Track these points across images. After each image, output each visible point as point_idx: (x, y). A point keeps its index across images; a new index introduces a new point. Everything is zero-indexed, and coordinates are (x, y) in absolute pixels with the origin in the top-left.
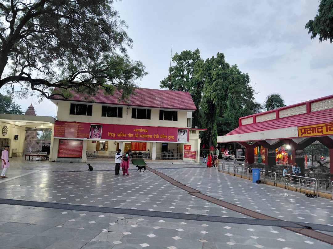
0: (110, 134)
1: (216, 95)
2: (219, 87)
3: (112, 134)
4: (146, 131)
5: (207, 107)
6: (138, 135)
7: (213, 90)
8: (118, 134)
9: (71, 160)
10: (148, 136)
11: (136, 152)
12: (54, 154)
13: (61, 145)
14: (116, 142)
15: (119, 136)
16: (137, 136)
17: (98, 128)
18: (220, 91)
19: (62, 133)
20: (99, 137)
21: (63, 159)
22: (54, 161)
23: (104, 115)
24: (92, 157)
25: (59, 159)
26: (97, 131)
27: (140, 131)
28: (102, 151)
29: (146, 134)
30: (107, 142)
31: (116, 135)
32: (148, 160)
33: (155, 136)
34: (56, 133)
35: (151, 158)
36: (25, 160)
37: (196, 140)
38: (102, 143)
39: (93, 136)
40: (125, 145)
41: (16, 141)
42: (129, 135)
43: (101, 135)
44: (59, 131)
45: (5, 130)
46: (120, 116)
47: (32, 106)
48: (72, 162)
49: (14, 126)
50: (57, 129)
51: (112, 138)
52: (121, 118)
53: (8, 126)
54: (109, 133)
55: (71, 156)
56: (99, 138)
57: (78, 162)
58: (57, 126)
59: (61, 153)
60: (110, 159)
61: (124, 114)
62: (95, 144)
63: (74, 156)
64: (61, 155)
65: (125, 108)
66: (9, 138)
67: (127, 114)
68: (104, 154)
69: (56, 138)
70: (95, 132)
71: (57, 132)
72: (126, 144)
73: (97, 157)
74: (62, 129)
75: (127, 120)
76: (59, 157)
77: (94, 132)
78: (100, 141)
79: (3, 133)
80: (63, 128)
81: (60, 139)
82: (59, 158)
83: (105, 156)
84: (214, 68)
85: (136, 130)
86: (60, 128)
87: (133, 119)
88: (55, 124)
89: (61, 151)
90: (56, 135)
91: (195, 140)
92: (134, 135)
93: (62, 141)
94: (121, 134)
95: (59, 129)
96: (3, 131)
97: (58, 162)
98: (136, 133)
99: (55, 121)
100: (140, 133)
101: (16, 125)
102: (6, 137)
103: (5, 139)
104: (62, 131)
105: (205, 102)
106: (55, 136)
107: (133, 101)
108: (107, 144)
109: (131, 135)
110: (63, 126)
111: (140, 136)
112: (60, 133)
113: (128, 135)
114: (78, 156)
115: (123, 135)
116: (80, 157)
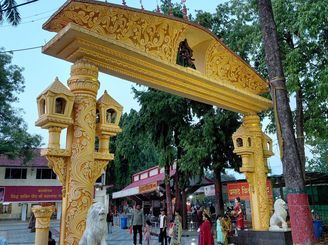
0: (13, 196)
1: (125, 151)
2: (128, 143)
3: (15, 196)
4: (51, 191)
5: (119, 162)
7: (122, 146)
8: (21, 196)
10: (52, 196)
14: (20, 204)
15: (22, 198)
16: (41, 197)
17: (1, 191)
18: (129, 147)
23: (7, 177)
27: (44, 192)
28: (5, 214)
29: (51, 193)
30: (10, 205)
31: (19, 197)
32: (53, 220)
33: (60, 195)
35: (56, 218)
37: (104, 197)
38: (6, 205)
42: (32, 196)
43: (3, 198)
46: (24, 177)
51: (16, 200)
52: (25, 180)
56: (2, 201)
60: (13, 222)
61: (28, 176)
65: (29, 170)
67: (32, 175)
68: (7, 216)
75: (31, 181)
78: (3, 204)
83: (8, 219)
84: (125, 125)
87: (37, 179)
91: (102, 196)
92: (38, 196)
94: (24, 196)
98: (40, 193)
100: (44, 194)
105: (117, 157)
107: (38, 162)
108: (11, 206)
109: (34, 196)
111: (45, 197)
115: (27, 197)
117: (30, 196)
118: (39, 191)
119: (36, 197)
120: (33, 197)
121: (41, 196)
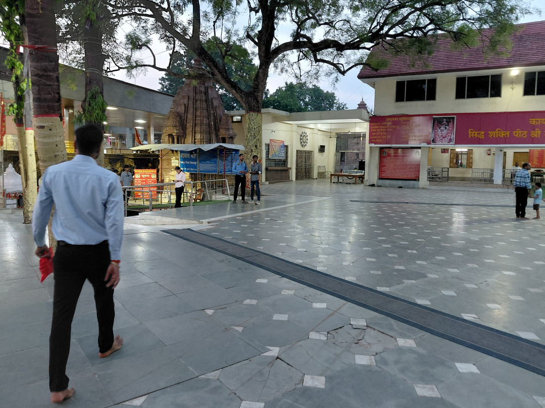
0: (472, 133)
3: (478, 134)
6: (539, 132)
8: (490, 132)
9: (400, 183)
11: (540, 171)
12: (371, 173)
13: (383, 157)
14: (489, 150)
15: (492, 136)
16: (536, 135)
17: (448, 122)
19: (383, 137)
20: (450, 140)
21: (387, 182)
22: (373, 185)
23: (460, 95)
24: (438, 180)
25: (381, 182)
26: (446, 128)
28: (461, 169)
30: (471, 151)
31: (486, 135)
34: (373, 137)
36: (331, 182)
39: (438, 139)
40: (514, 155)
41: (322, 155)
42: (516, 133)
43: (453, 136)
44: (377, 134)
45: (304, 138)
47: (363, 102)
48: (401, 187)
49: (316, 131)
50: (374, 130)
51: (478, 141)
52: (498, 99)
53: (308, 132)
54: (471, 131)
55: (401, 177)
56: (451, 143)
57: (413, 188)
58: (374, 126)
59: (385, 171)
60: (476, 184)
61: (505, 89)
62: (447, 156)
63: (405, 177)
64: (384, 175)
66: (311, 150)
67: (513, 88)
68: (464, 173)
69: (373, 145)
70: (441, 131)
71: (375, 135)
72: (516, 154)
73: (448, 179)
74: (382, 130)
75: (512, 100)
76: (380, 178)
77: (439, 130)
78: (456, 150)
79: (301, 143)
80: (384, 127)
81: (381, 148)
82: (380, 180)
83: (466, 178)
85: (534, 122)
86: (379, 128)
87: (526, 97)
88: (370, 122)
89: (383, 169)
90: (373, 141)
92: (529, 134)
93: (385, 150)
94: (497, 132)
95: (378, 130)
96: (301, 139)
97: (378, 186)
98: (533, 128)
99: (370, 117)
101: (319, 130)
102: (307, 148)
103: (305, 152)
104: (382, 133)
106: (370, 142)
107: (526, 54)
108: (472, 154)
109: (520, 132)
110: (384, 123)
112: (379, 137)
113: (514, 132)
114: (413, 176)
115: (503, 134)
116: (417, 179)
117: (511, 134)
118: (533, 121)
119: (524, 135)
120: (517, 136)
121: (536, 133)
